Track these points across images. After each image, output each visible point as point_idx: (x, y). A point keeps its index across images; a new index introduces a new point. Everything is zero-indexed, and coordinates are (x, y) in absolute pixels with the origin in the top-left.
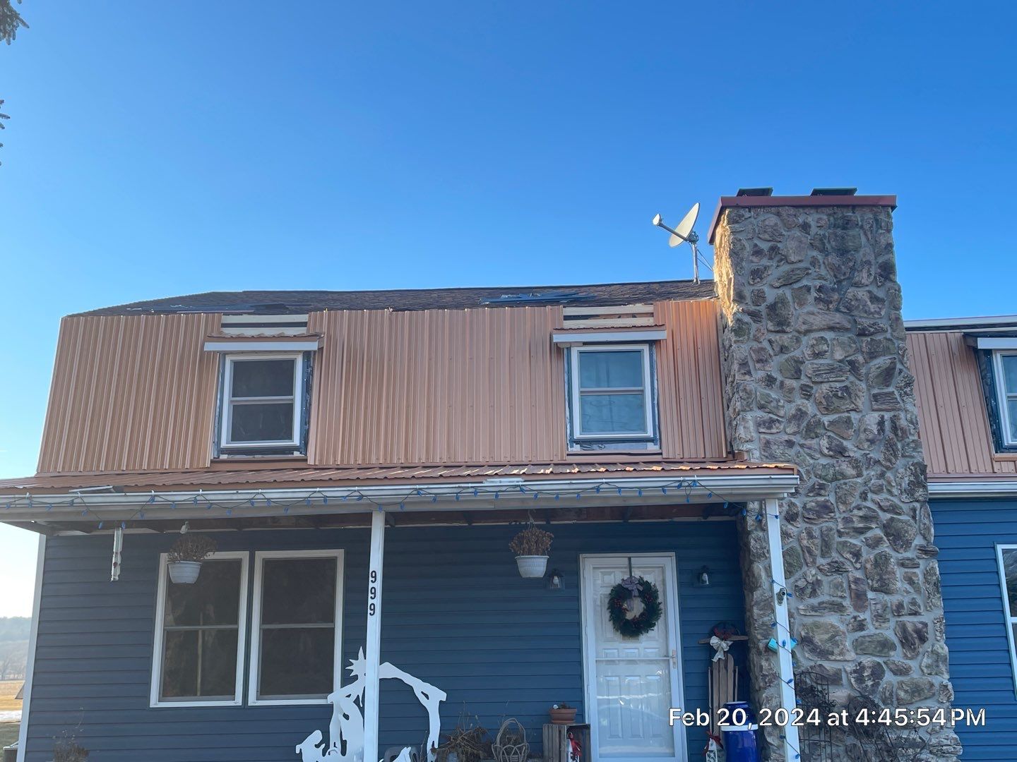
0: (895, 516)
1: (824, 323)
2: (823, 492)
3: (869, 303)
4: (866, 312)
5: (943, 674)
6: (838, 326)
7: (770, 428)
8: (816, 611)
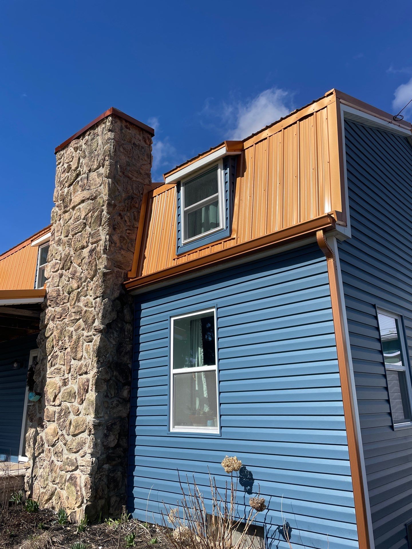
0: (87, 309)
1: (79, 199)
2: (65, 301)
3: (97, 179)
4: (95, 185)
5: (91, 414)
6: (84, 198)
7: (55, 268)
8: (52, 374)
